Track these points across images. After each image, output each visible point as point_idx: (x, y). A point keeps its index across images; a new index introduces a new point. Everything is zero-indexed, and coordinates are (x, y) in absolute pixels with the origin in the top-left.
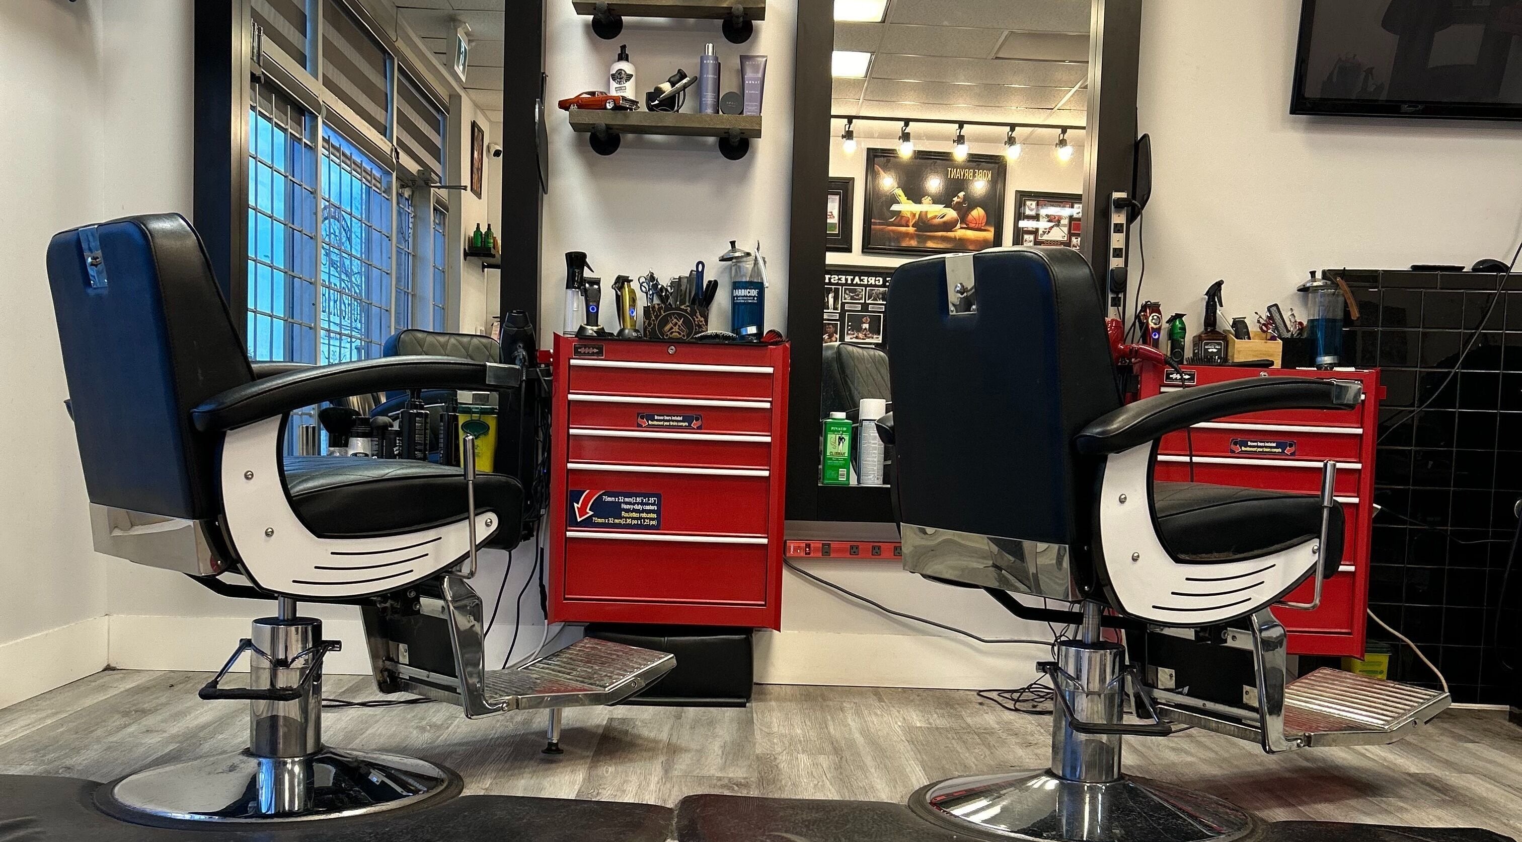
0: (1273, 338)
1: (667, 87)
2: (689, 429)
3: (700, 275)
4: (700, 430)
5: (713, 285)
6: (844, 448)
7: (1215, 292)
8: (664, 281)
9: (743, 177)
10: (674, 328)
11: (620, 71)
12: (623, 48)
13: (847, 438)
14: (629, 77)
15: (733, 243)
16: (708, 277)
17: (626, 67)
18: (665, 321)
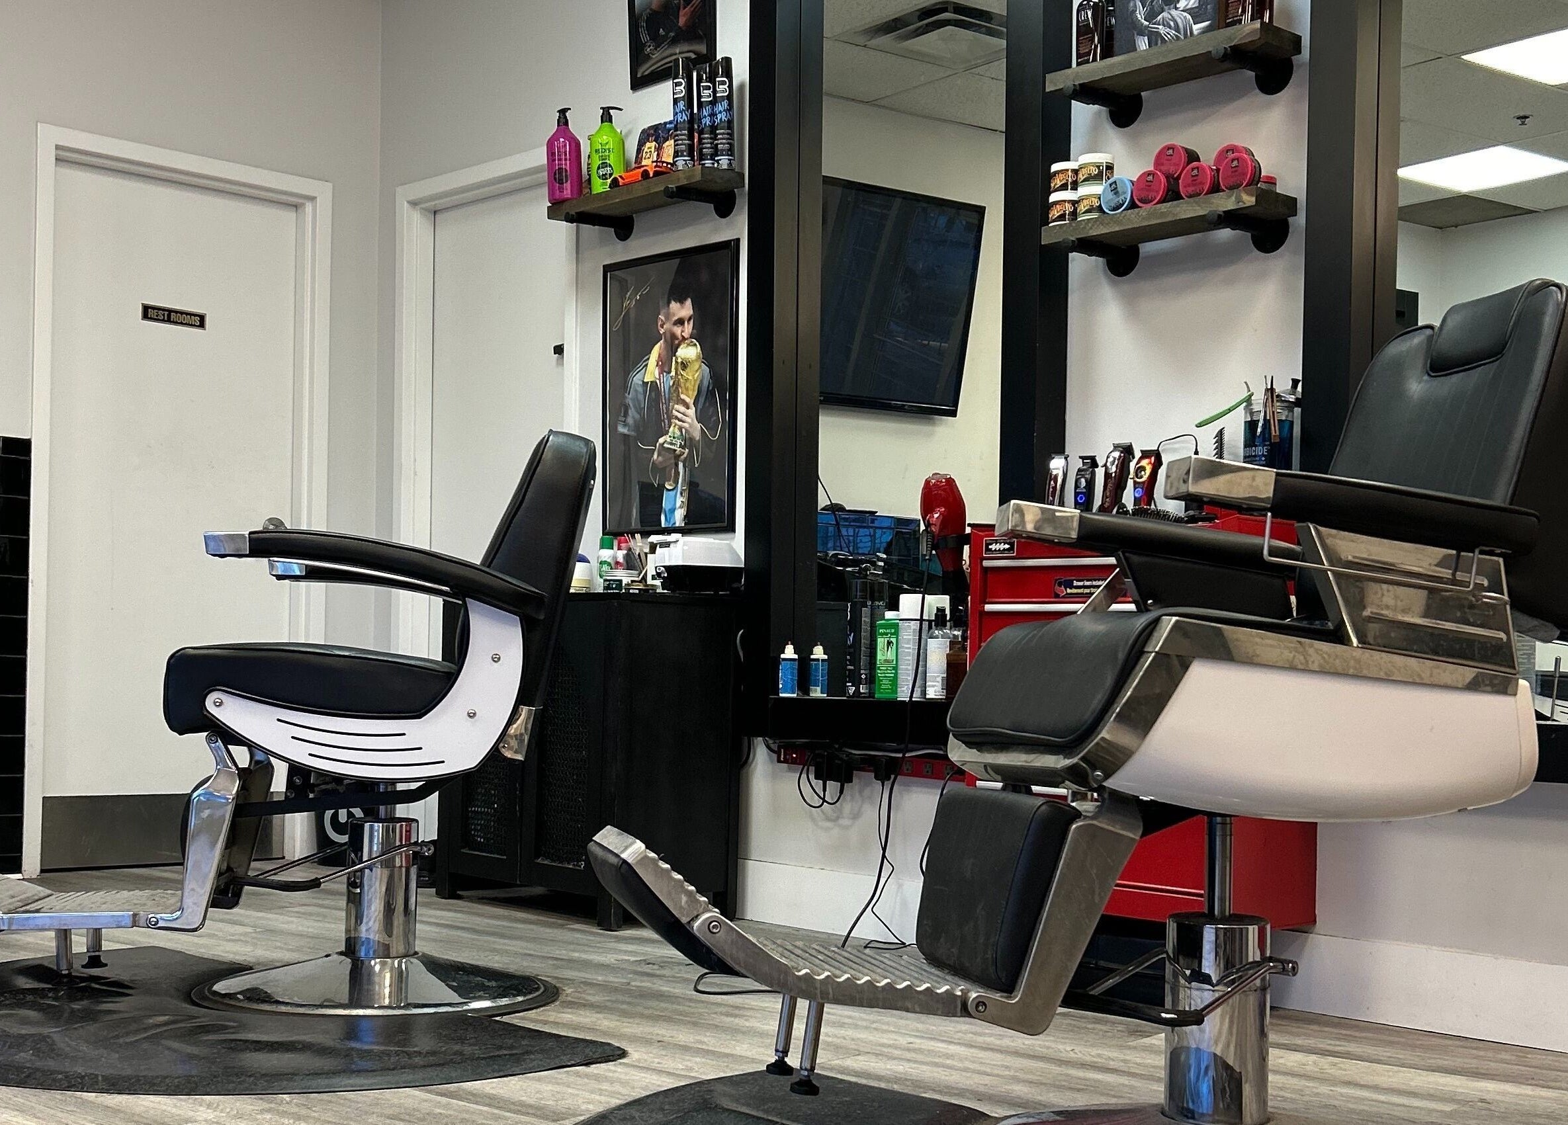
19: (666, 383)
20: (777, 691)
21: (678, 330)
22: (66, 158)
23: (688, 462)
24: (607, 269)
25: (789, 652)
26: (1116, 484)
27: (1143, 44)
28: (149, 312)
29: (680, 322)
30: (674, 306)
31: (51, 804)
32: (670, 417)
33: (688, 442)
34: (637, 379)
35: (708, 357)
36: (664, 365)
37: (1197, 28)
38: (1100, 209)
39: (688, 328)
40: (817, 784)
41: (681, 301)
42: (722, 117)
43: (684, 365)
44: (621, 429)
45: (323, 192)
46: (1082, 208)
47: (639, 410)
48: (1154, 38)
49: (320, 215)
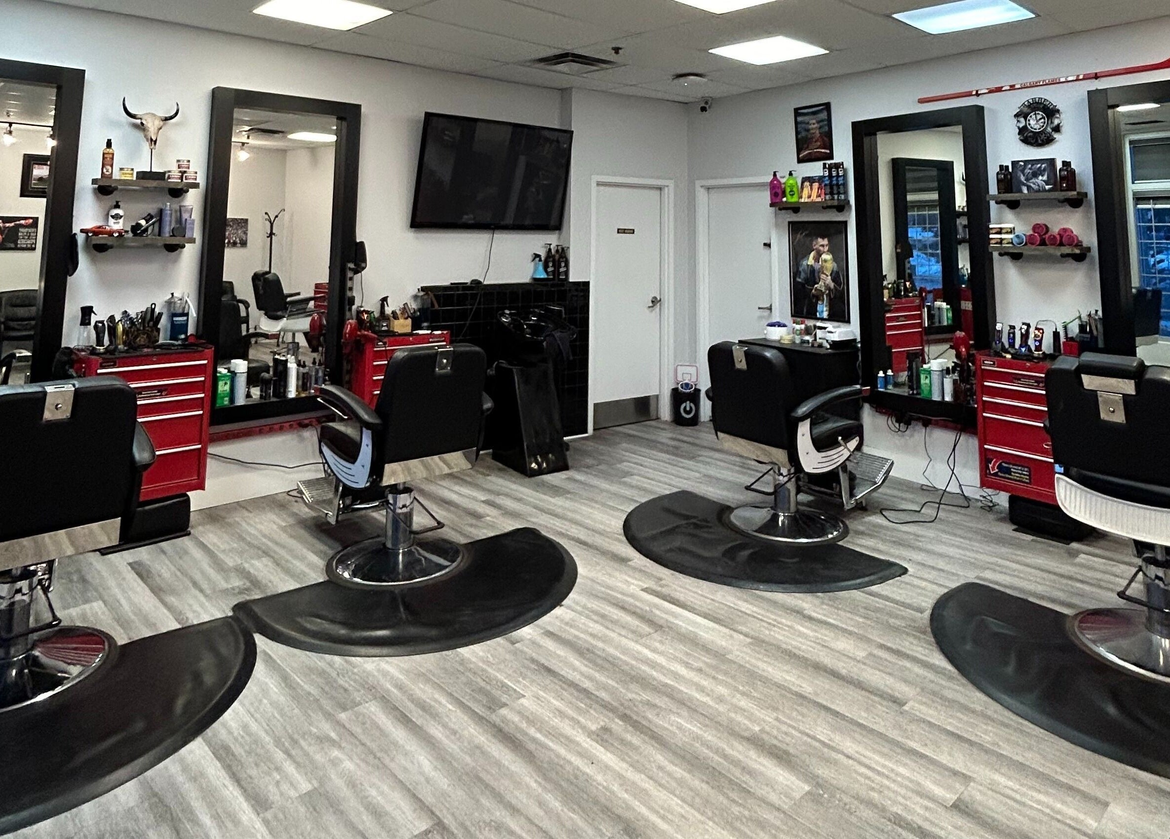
0: (406, 318)
1: (143, 222)
2: (161, 396)
3: (153, 310)
4: (166, 395)
5: (160, 315)
6: (227, 388)
7: (384, 300)
8: (133, 315)
9: (176, 260)
10: (142, 340)
11: (117, 214)
12: (117, 202)
13: (229, 382)
14: (121, 217)
15: (172, 294)
16: (157, 311)
17: (120, 212)
18: (136, 337)
19: (817, 266)
20: (877, 388)
21: (821, 248)
22: (599, 184)
23: (829, 295)
24: (789, 223)
25: (881, 374)
26: (1025, 336)
27: (1025, 190)
28: (619, 231)
29: (823, 246)
30: (820, 240)
31: (596, 405)
32: (820, 279)
33: (827, 287)
34: (804, 263)
35: (835, 259)
36: (817, 259)
37: (1047, 187)
38: (1012, 243)
39: (826, 249)
40: (897, 425)
41: (823, 238)
42: (841, 182)
43: (825, 261)
44: (799, 280)
45: (671, 183)
46: (1004, 242)
47: (806, 274)
48: (1029, 188)
49: (670, 193)
